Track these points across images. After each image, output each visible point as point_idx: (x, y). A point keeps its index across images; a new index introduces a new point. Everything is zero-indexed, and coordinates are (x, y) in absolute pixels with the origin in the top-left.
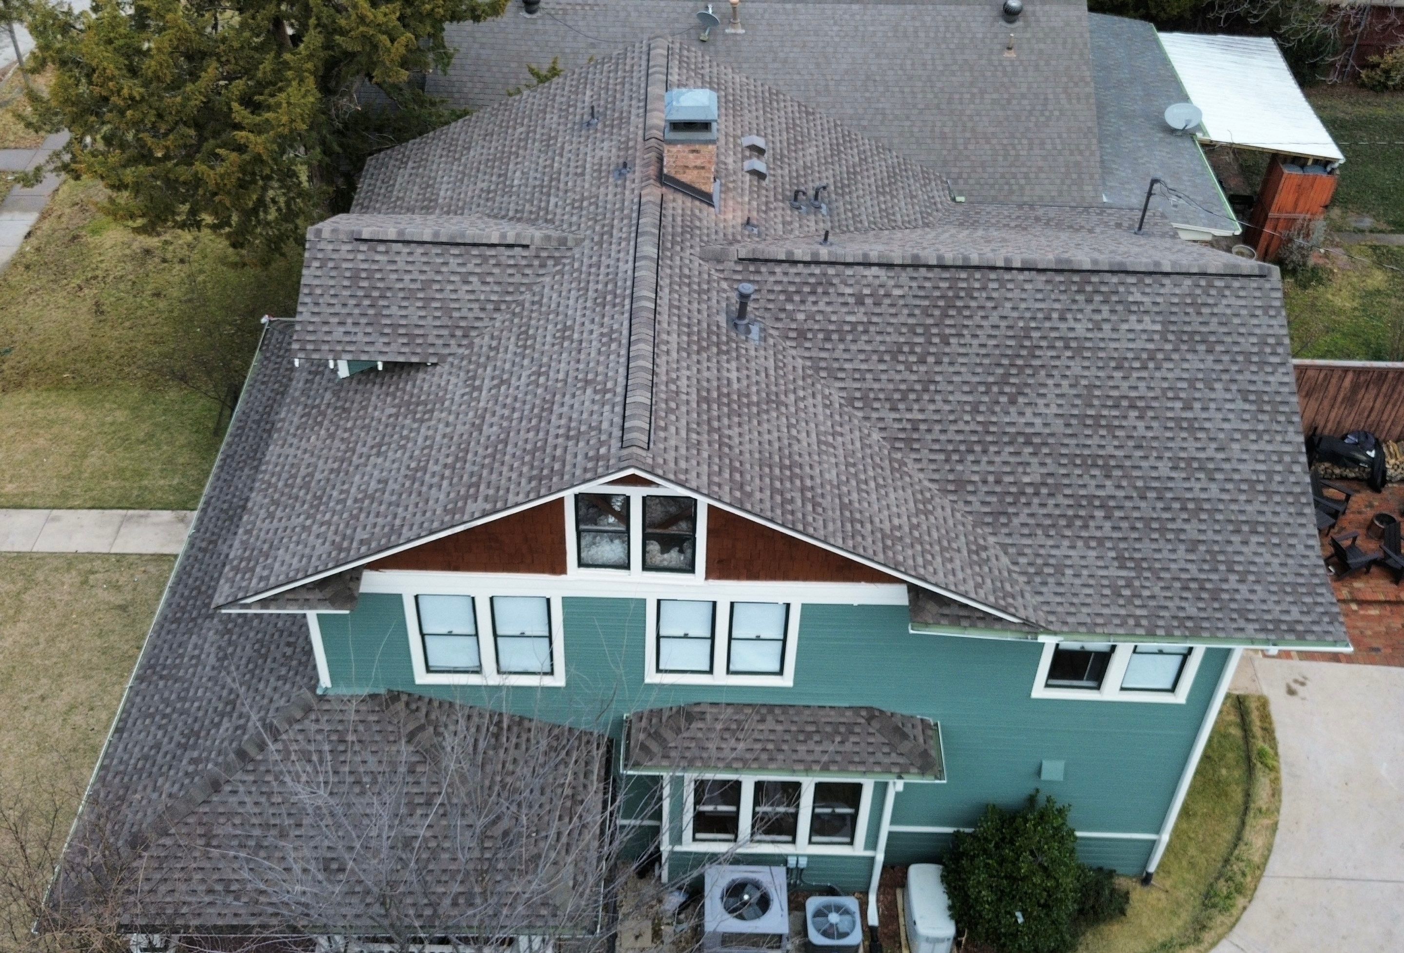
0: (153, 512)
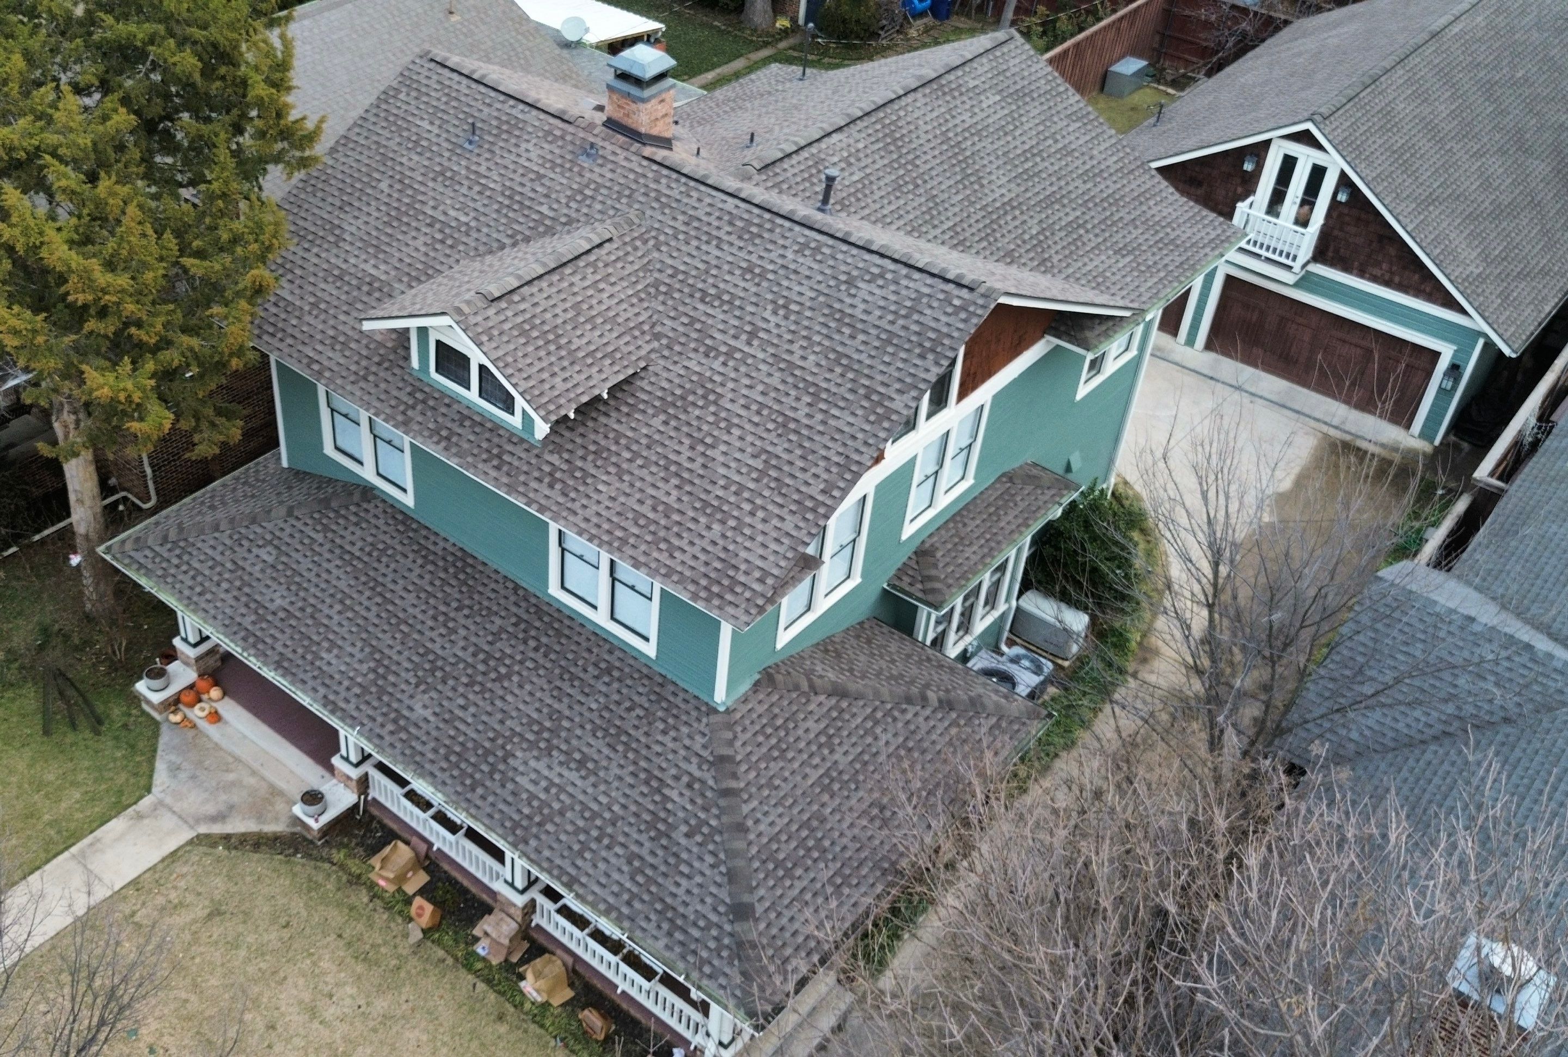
0: (98, 833)
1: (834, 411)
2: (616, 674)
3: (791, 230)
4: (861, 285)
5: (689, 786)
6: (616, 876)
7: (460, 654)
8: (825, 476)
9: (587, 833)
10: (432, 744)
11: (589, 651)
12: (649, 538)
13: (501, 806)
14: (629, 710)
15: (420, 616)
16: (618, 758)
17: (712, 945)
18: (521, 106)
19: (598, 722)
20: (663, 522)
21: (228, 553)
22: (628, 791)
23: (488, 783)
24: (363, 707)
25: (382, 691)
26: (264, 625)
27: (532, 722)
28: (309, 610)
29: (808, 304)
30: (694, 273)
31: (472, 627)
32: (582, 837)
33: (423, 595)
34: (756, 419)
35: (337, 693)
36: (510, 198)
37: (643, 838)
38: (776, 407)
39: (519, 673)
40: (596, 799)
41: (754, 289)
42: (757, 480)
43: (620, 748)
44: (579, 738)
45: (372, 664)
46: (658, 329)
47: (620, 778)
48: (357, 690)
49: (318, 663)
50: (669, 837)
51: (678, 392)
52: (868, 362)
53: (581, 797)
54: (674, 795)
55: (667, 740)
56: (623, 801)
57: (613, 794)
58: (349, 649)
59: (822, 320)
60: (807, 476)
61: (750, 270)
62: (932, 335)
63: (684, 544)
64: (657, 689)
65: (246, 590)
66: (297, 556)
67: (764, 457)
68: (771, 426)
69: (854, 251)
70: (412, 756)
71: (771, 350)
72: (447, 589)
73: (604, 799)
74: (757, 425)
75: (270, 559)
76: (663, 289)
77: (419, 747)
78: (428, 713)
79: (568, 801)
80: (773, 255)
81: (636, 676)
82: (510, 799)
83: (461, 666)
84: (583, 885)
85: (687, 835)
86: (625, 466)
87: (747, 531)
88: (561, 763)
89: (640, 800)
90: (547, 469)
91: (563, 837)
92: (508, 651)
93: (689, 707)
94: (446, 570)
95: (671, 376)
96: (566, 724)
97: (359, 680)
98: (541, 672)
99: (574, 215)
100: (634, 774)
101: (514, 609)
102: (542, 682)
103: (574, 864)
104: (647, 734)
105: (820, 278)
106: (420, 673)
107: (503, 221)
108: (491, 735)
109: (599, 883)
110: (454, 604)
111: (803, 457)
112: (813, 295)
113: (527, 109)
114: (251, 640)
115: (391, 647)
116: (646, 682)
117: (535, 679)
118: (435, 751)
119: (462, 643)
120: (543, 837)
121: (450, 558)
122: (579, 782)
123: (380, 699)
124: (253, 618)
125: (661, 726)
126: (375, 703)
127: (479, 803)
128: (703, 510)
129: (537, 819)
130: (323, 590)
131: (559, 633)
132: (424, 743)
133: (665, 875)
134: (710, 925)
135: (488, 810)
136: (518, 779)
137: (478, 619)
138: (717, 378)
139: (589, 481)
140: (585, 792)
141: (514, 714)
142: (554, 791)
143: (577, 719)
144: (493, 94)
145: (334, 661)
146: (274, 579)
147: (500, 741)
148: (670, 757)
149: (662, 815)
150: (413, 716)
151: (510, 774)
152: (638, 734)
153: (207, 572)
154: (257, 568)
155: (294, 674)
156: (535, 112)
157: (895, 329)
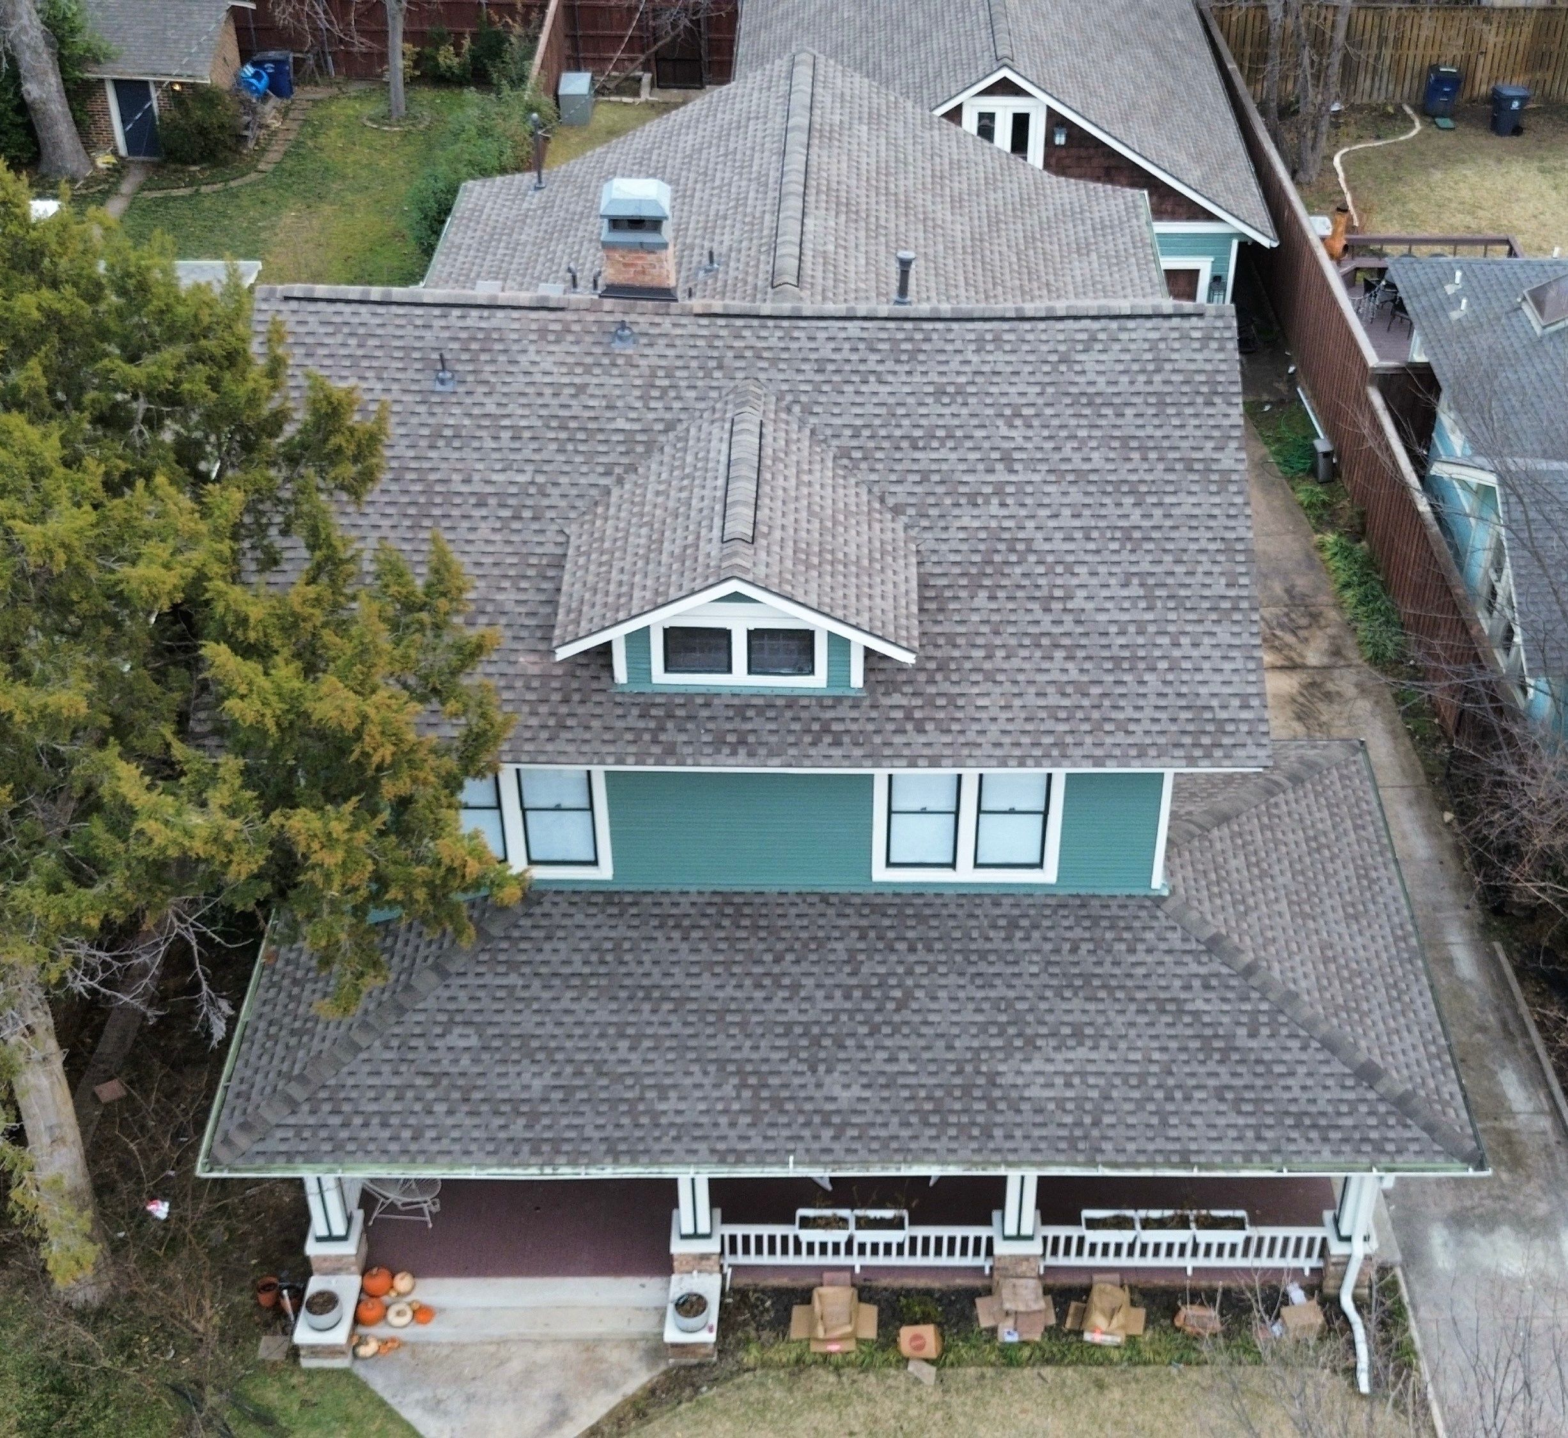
1: (1168, 500)
2: (1024, 923)
3: (950, 330)
4: (1079, 357)
5: (1207, 987)
6: (1221, 1121)
7: (829, 1005)
8: (1216, 569)
9: (1151, 1099)
10: (895, 1120)
11: (972, 916)
12: (1086, 727)
13: (1036, 1133)
14: (1074, 950)
15: (739, 994)
16: (1112, 1008)
17: (1373, 1121)
18: (475, 313)
19: (1055, 982)
20: (1086, 702)
21: (403, 1068)
22: (1153, 1032)
23: (999, 1119)
24: (771, 1132)
25: (777, 1104)
26: (546, 1121)
27: (983, 1027)
28: (588, 1069)
29: (1040, 401)
30: (877, 422)
31: (815, 969)
32: (1151, 1107)
33: (718, 969)
34: (1092, 546)
35: (723, 1138)
36: (563, 428)
37: (1212, 1066)
38: (1102, 524)
39: (918, 986)
40: (1127, 1061)
41: (964, 411)
42: (1149, 609)
43: (1102, 994)
44: (1051, 1011)
45: (735, 1081)
46: (891, 501)
47: (1132, 1024)
48: (745, 1120)
49: (664, 1120)
50: (1236, 1049)
51: (977, 558)
52: (1159, 433)
53: (1110, 1069)
54: (1200, 1005)
55: (1141, 956)
56: (1155, 1044)
57: (1139, 1044)
58: (688, 1081)
59: (1070, 411)
60: (1199, 578)
61: (940, 392)
62: (1202, 378)
63: (1130, 713)
64: (1083, 912)
65: (477, 1095)
66: (509, 1016)
67: (1135, 581)
68: (1115, 546)
69: (1042, 325)
70: (886, 1147)
71: (1044, 467)
72: (740, 946)
73: (1138, 1056)
74: (1098, 552)
75: (474, 1041)
76: (857, 454)
77: (883, 1133)
78: (856, 1091)
79: (1102, 1082)
80: (955, 365)
81: (1048, 912)
82: (1039, 1119)
83: (844, 1018)
84: (1198, 1152)
85: (1253, 1035)
86: (987, 665)
87: (1186, 665)
88: (1057, 1049)
89: (1172, 1032)
90: (898, 714)
91: (1131, 1120)
92: (882, 970)
93: (1132, 910)
94: (719, 926)
95: (954, 545)
96: (1021, 1006)
97: (736, 1106)
98: (942, 969)
99: (668, 416)
100: (1142, 1011)
101: (843, 922)
102: (953, 979)
103: (1168, 1139)
104: (1116, 963)
105: (1029, 368)
106: (803, 1055)
107: (579, 459)
108: (952, 1068)
109: (1210, 1139)
110: (768, 957)
111: (1178, 562)
112: (1038, 389)
113: (486, 313)
114: (546, 1148)
115: (738, 1048)
116: (1062, 912)
117: (943, 982)
118: (906, 1124)
119: (820, 994)
120: (1111, 1133)
121: (711, 911)
122: (1094, 1055)
123: (783, 1112)
124: (521, 1121)
125: (1123, 947)
126: (783, 1120)
127: (1009, 1145)
128: (1117, 667)
129: (1088, 1120)
130: (584, 1037)
131: (920, 918)
132: (885, 1125)
133: (1268, 1088)
134: (1353, 1105)
135: (1027, 1145)
136: (1027, 1094)
137: (813, 957)
138: (1007, 523)
139: (961, 702)
140: (1109, 1061)
141: (955, 1030)
142: (1076, 1081)
143: (1029, 994)
144: (419, 311)
145: (682, 1106)
146: (504, 1061)
147: (969, 1068)
148: (1161, 970)
149: (1208, 1032)
150: (843, 1104)
151: (1014, 1094)
152: (1107, 968)
153: (397, 1107)
154: (465, 1061)
155: (646, 1152)
156: (500, 314)
157: (1157, 387)
